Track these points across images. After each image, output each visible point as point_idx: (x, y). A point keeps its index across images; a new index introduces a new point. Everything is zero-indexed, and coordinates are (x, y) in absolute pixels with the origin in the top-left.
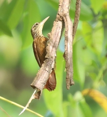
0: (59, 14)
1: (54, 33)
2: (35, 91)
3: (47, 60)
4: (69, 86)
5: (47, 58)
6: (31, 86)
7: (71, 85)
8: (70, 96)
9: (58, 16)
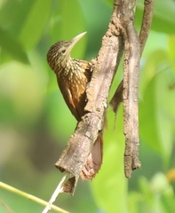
0: (113, 23)
1: (103, 60)
2: (64, 178)
3: (88, 115)
4: (131, 171)
5: (88, 112)
6: (57, 167)
7: (134, 169)
8: (143, 182)
9: (111, 26)
